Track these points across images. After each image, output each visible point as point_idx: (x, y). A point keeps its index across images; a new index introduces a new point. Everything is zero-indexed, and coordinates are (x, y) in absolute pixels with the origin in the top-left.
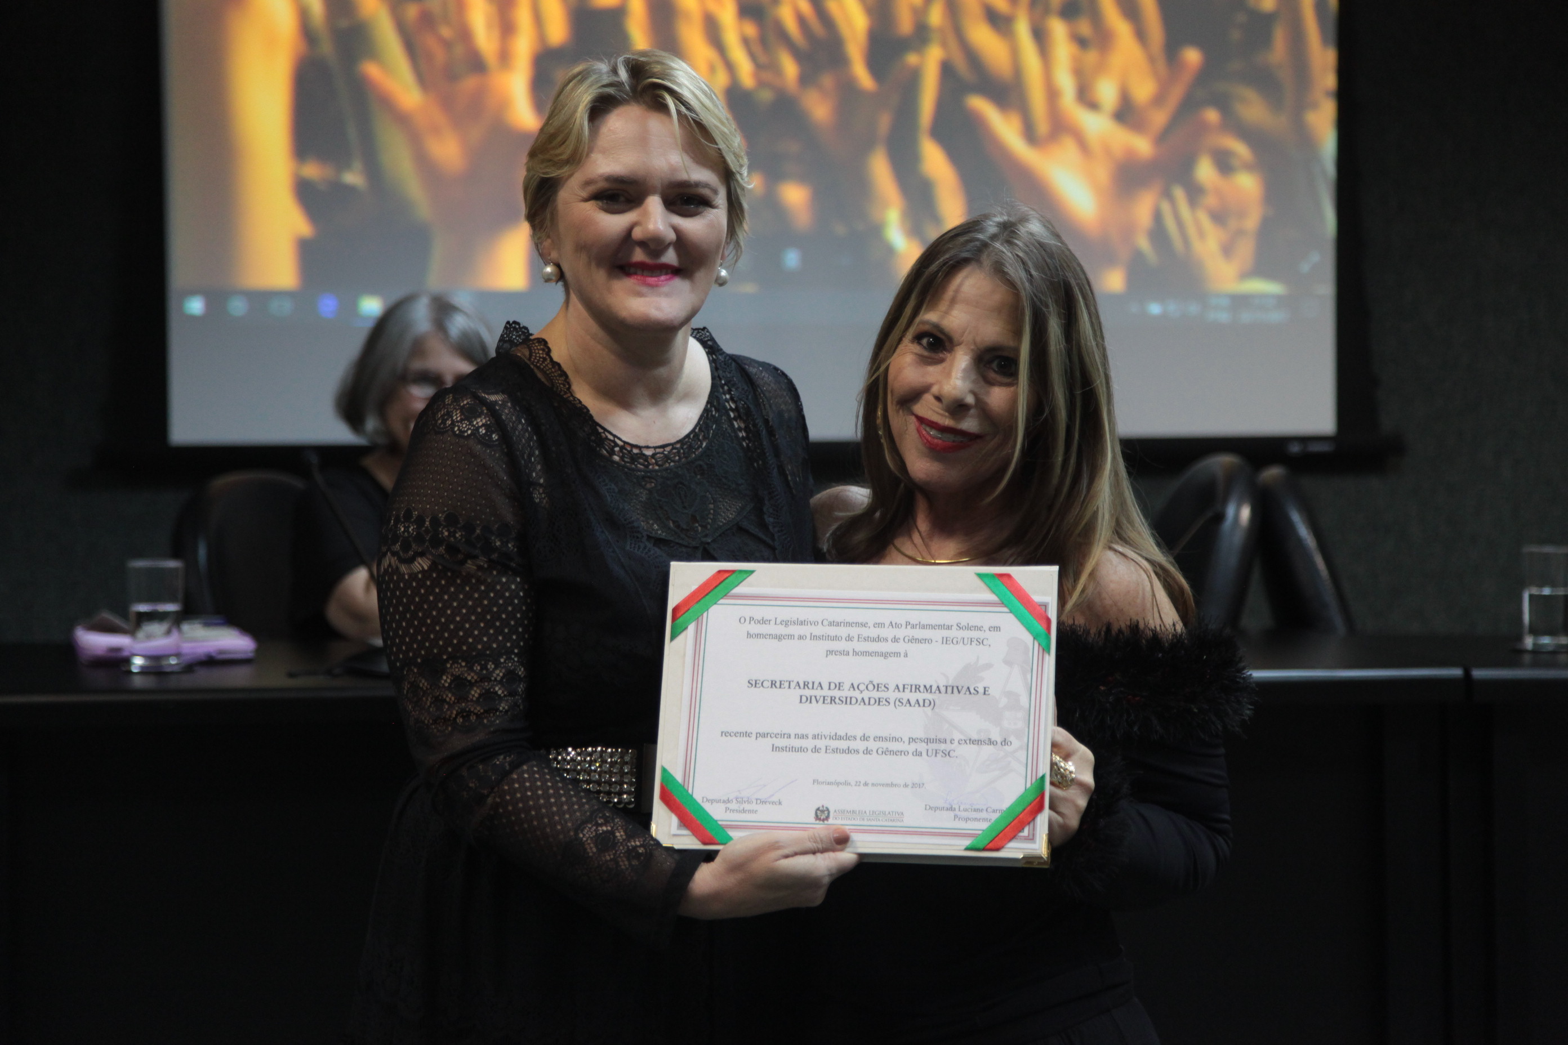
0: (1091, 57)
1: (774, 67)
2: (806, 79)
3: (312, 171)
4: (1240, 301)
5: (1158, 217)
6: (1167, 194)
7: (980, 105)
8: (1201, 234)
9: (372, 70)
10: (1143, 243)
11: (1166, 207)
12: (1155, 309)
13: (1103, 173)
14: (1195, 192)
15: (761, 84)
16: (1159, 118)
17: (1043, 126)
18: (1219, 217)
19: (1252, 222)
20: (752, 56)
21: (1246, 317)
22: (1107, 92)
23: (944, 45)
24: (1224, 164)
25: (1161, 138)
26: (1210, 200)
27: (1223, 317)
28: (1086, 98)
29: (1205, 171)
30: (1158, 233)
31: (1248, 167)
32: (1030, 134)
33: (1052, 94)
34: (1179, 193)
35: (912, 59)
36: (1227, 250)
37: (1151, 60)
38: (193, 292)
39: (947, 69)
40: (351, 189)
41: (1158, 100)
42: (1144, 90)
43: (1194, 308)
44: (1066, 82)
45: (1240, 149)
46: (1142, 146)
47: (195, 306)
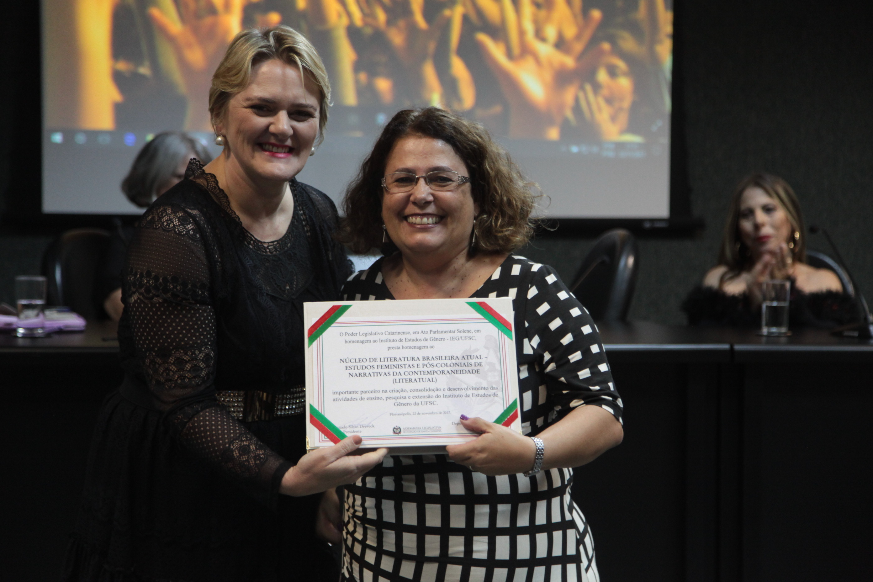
0: (543, 13)
1: (373, 16)
2: (390, 22)
3: (122, 66)
4: (620, 146)
5: (577, 100)
6: (582, 88)
7: (483, 38)
8: (600, 110)
9: (155, 12)
10: (569, 114)
11: (581, 95)
12: (575, 149)
13: (548, 76)
14: (597, 87)
15: (366, 24)
16: (578, 47)
17: (516, 50)
18: (609, 101)
19: (626, 104)
20: (361, 9)
21: (623, 154)
22: (551, 32)
23: (464, 5)
24: (612, 72)
25: (579, 58)
26: (605, 92)
27: (611, 154)
28: (540, 35)
29: (602, 76)
30: (577, 109)
31: (625, 74)
32: (510, 55)
33: (522, 33)
34: (588, 88)
35: (447, 12)
36: (613, 118)
37: (575, 15)
38: (56, 130)
39: (465, 19)
40: (143, 77)
41: (578, 37)
42: (570, 32)
43: (595, 149)
44: (529, 27)
45: (621, 64)
46: (569, 62)
47: (57, 138)
